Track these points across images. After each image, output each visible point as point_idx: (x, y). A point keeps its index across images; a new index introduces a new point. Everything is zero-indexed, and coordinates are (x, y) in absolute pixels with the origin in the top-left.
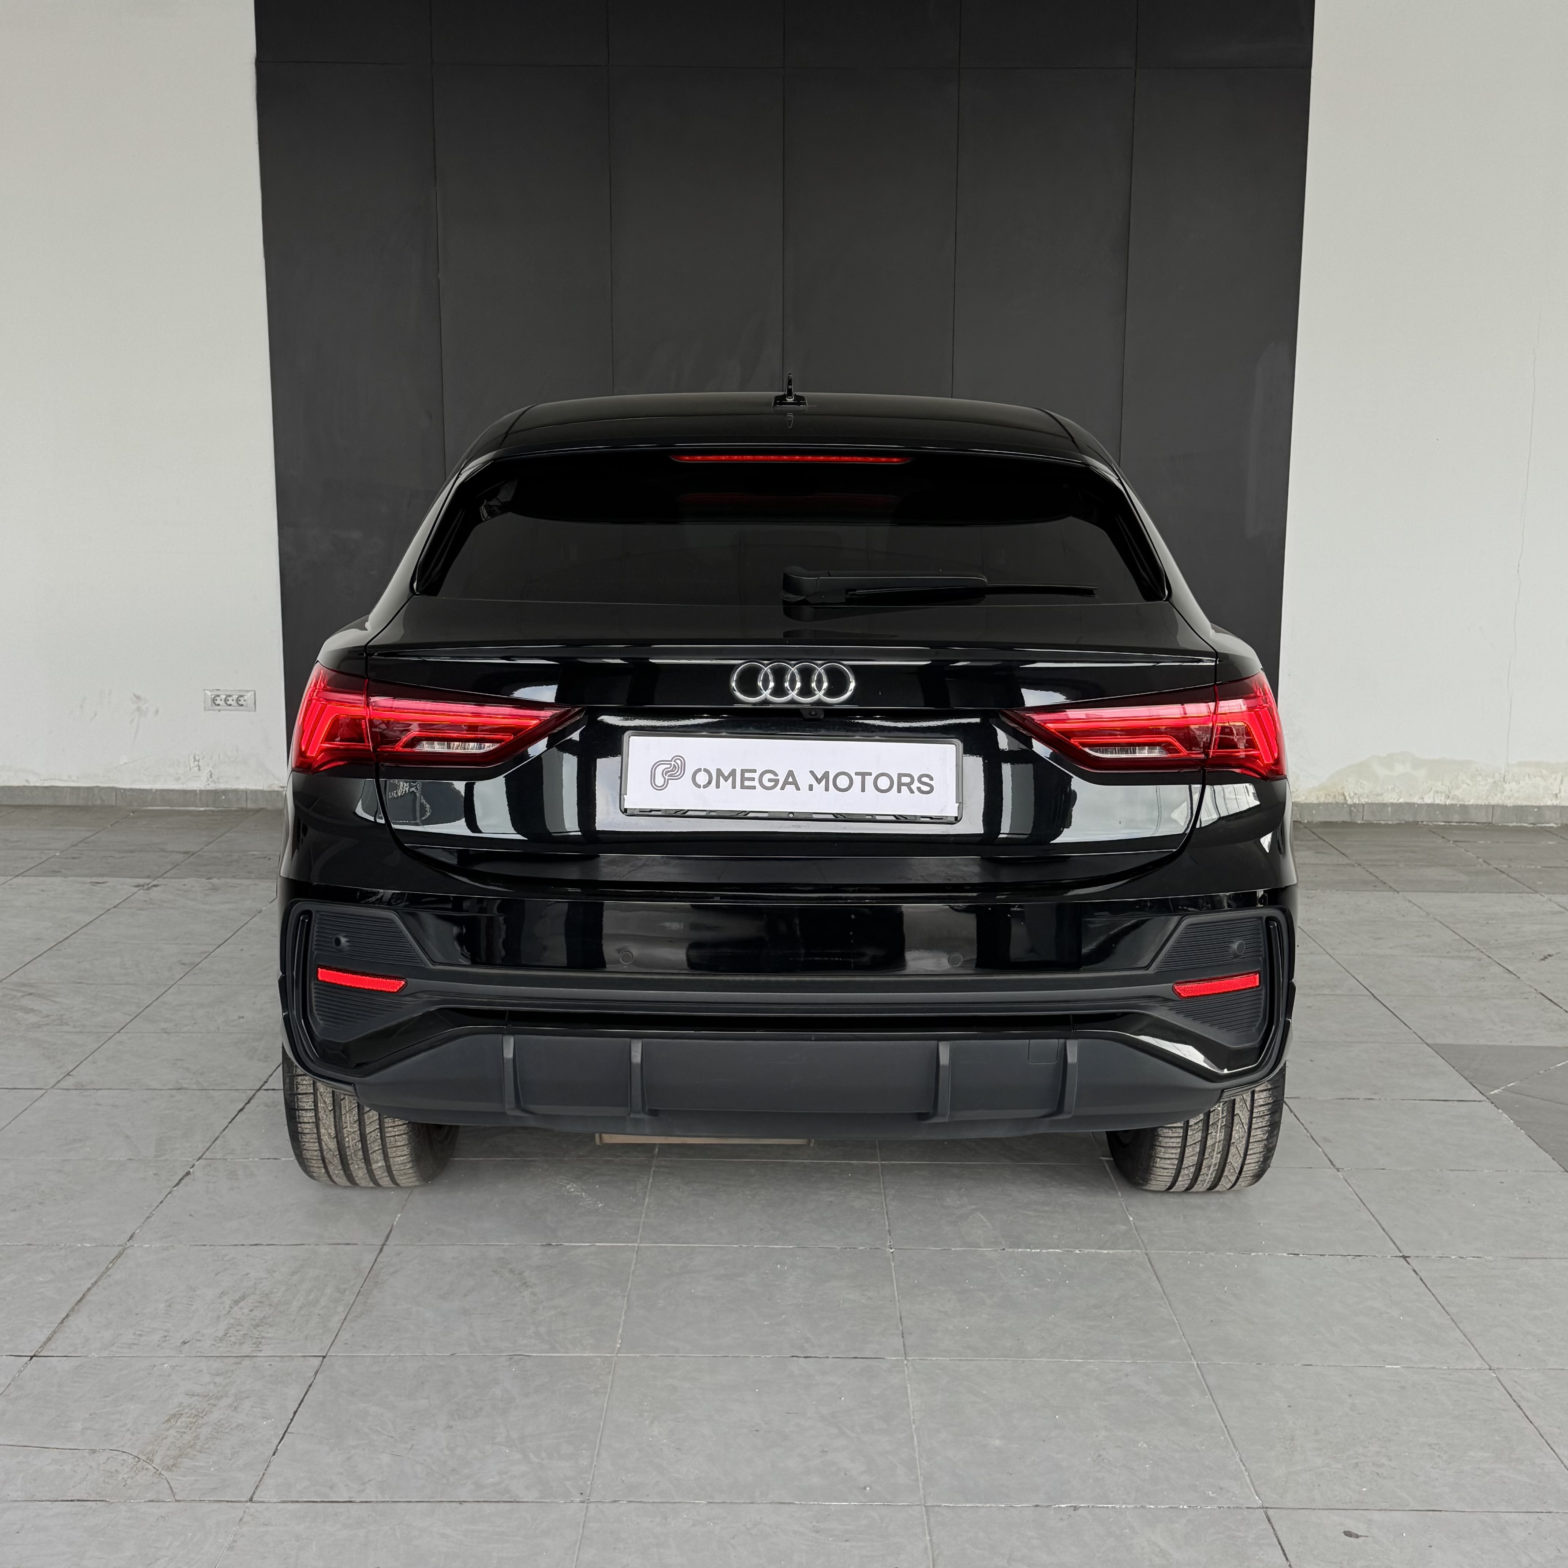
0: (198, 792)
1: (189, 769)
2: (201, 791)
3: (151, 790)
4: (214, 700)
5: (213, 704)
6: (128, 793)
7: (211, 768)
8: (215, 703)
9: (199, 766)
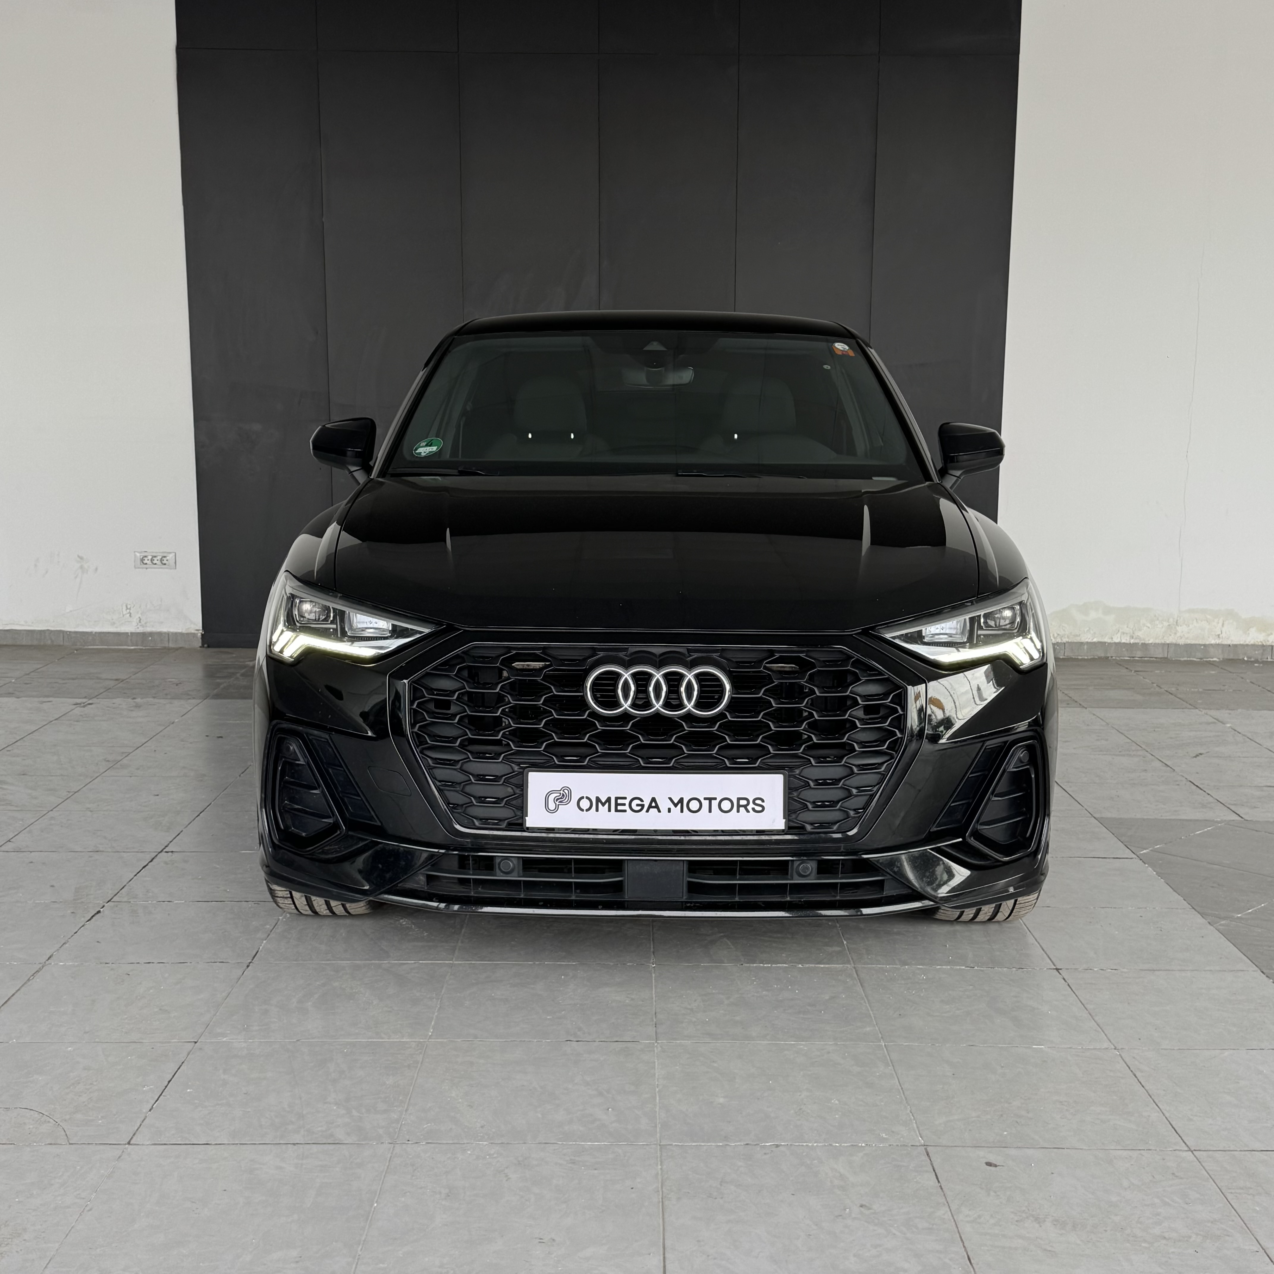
0: (130, 634)
1: (122, 615)
2: (131, 633)
3: (91, 632)
4: (142, 560)
5: (142, 563)
6: (73, 635)
7: (140, 615)
8: (143, 563)
9: (131, 614)
